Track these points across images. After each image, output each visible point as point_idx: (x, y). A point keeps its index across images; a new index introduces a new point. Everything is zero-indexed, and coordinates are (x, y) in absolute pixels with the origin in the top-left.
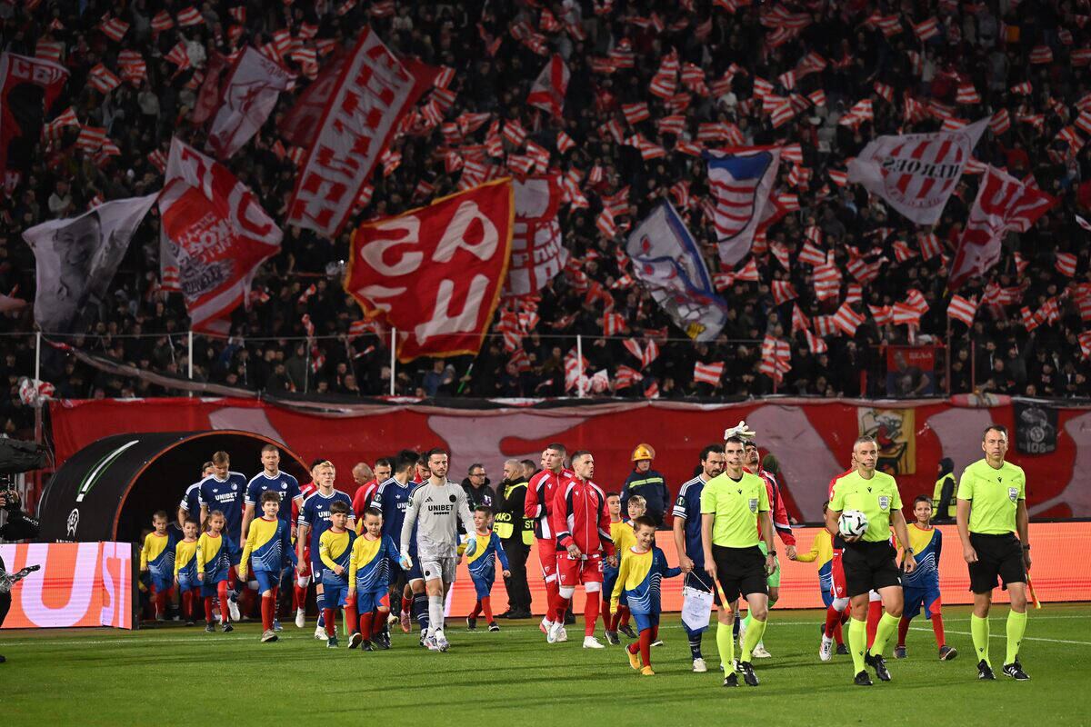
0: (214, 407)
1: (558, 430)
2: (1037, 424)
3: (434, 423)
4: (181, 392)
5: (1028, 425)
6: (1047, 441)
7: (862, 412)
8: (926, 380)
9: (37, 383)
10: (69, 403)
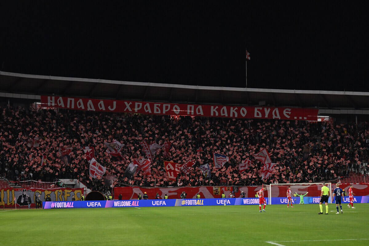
0: (133, 188)
1: (174, 190)
2: (236, 189)
3: (160, 189)
4: (129, 186)
5: (235, 189)
6: (237, 191)
7: (213, 188)
8: (225, 184)
9: (112, 185)
10: (116, 187)
